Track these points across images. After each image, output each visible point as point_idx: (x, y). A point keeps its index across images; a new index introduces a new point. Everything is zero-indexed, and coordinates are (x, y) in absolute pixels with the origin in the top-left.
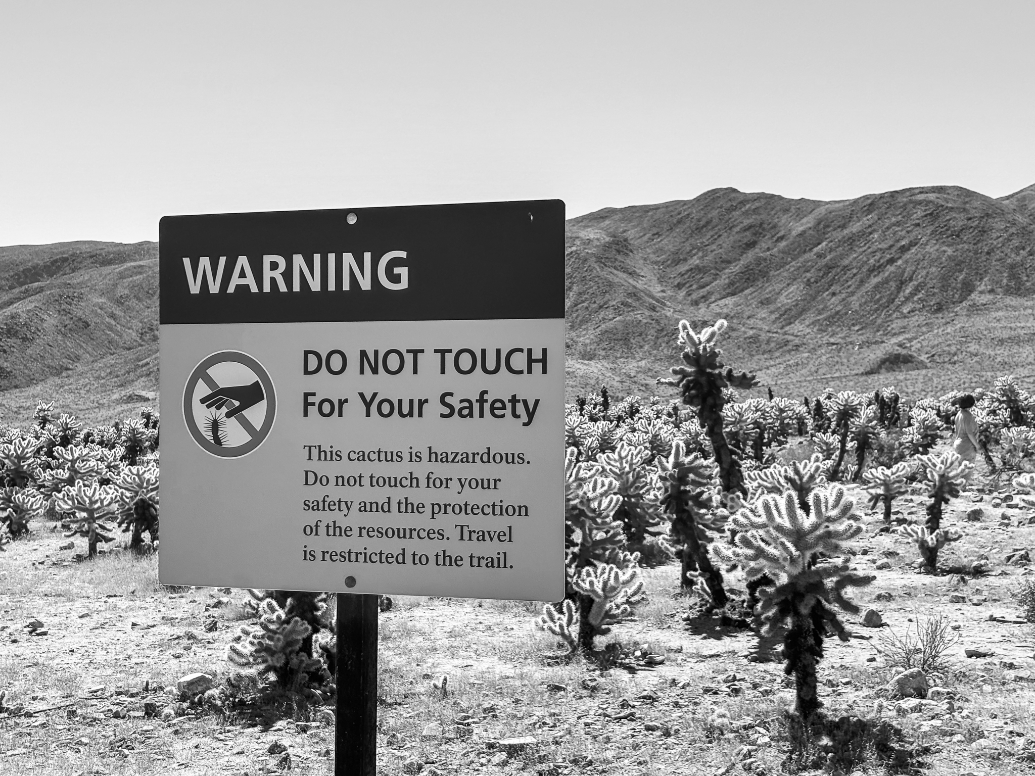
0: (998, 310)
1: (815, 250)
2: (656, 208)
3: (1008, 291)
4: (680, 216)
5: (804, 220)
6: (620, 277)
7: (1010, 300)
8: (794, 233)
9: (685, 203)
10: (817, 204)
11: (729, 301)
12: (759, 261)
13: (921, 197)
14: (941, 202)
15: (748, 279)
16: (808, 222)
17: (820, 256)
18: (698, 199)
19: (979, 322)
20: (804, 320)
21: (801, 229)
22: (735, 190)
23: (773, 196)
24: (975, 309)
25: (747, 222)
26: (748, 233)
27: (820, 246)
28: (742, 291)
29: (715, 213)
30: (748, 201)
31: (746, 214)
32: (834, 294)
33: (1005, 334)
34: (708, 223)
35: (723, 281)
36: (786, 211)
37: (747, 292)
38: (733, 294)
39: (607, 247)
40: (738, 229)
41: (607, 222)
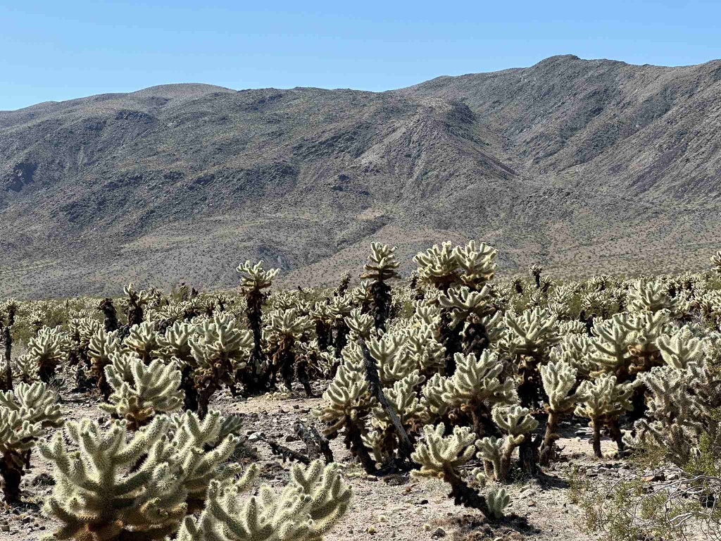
1: (666, 116)
2: (495, 76)
4: (520, 84)
5: (650, 86)
6: (468, 145)
8: (641, 100)
9: (523, 71)
10: (662, 69)
11: (579, 169)
12: (607, 128)
15: (597, 146)
16: (654, 88)
17: (670, 122)
18: (537, 67)
20: (658, 186)
21: (648, 94)
22: (575, 58)
23: (615, 62)
25: (591, 89)
26: (592, 100)
27: (670, 112)
28: (591, 158)
29: (557, 80)
30: (591, 68)
31: (589, 80)
32: (688, 160)
34: (549, 91)
35: (571, 148)
36: (631, 77)
37: (597, 159)
38: (582, 162)
39: (451, 115)
40: (581, 96)
41: (444, 90)
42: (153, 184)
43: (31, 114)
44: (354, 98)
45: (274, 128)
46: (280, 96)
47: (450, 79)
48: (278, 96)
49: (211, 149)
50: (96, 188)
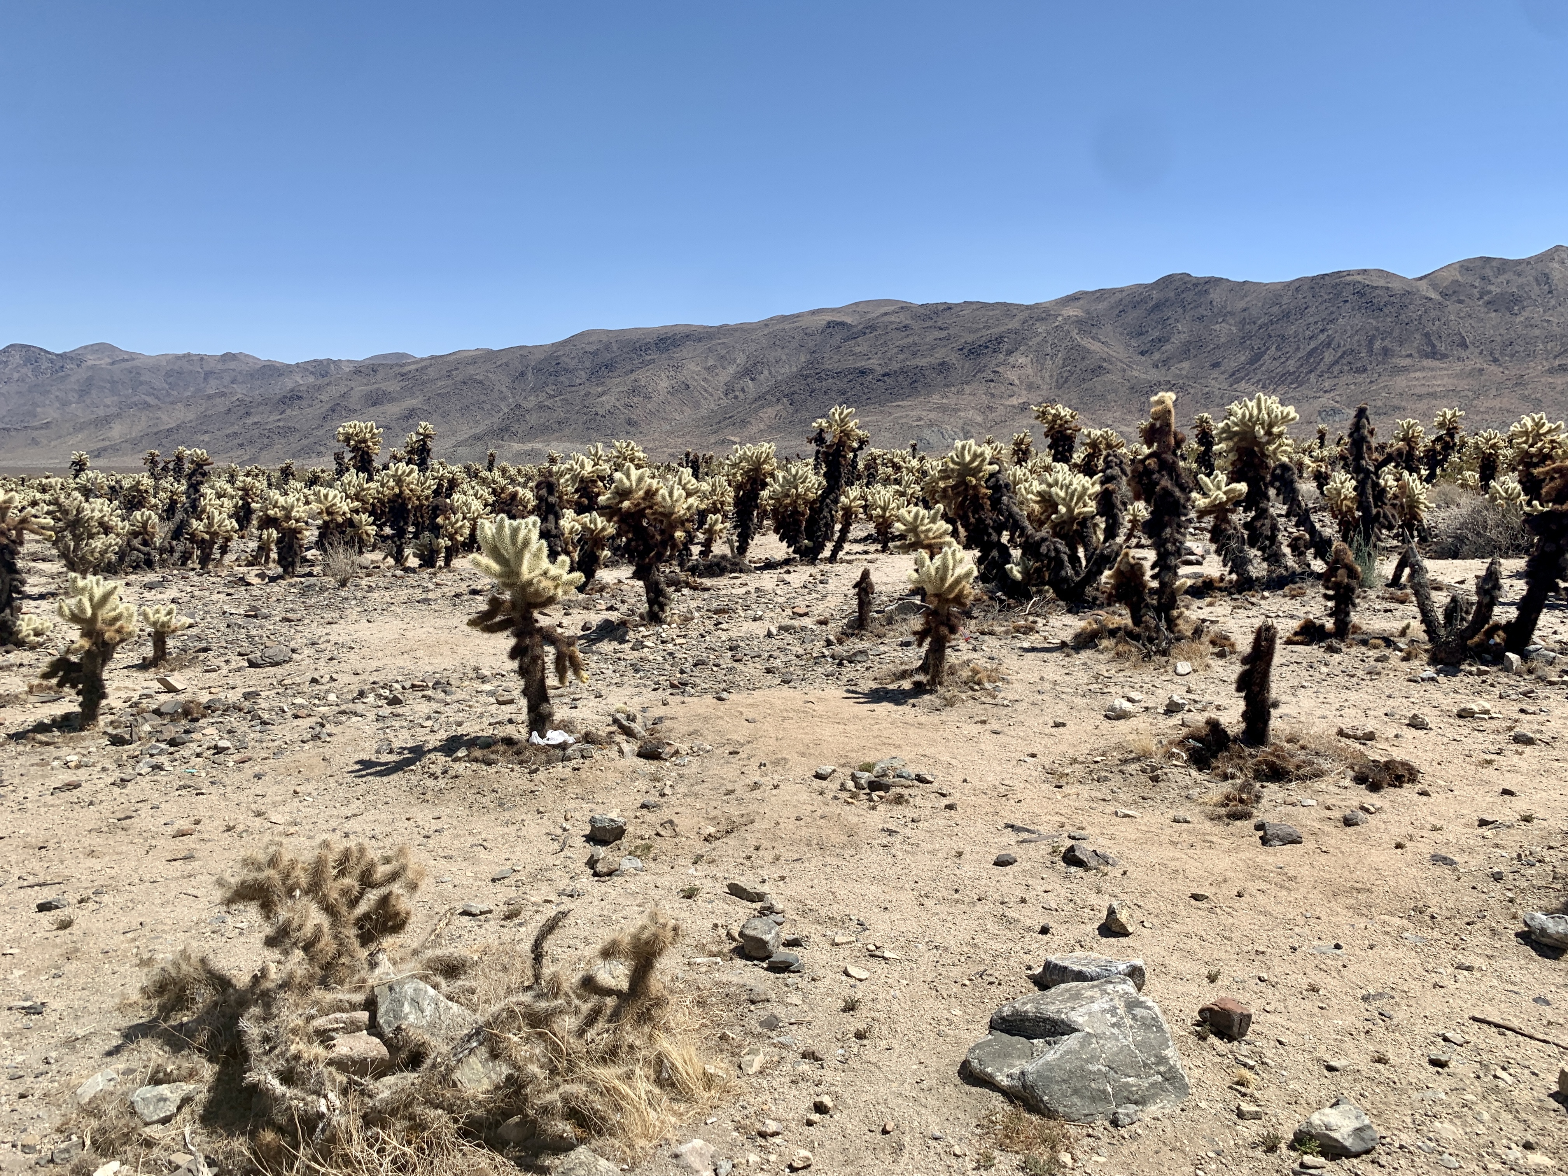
0: (1416, 371)
2: (1123, 290)
3: (1427, 356)
4: (1143, 297)
5: (1248, 298)
6: (1094, 346)
7: (1427, 363)
9: (1146, 286)
10: (1259, 285)
11: (1184, 364)
12: (1209, 332)
13: (1349, 278)
14: (1367, 282)
15: (1201, 346)
16: (1250, 300)
17: (1261, 327)
18: (1157, 282)
19: (1400, 382)
20: (1248, 379)
21: (1245, 305)
22: (1188, 275)
23: (1222, 279)
24: (1398, 370)
25: (1199, 301)
26: (1199, 310)
27: (1262, 319)
28: (1195, 356)
29: (1172, 293)
30: (1200, 284)
31: (1198, 293)
32: (1274, 358)
33: (1424, 390)
34: (1165, 302)
36: (1232, 291)
37: (1199, 357)
38: (1188, 359)
39: (1084, 321)
40: (1191, 306)
41: (1081, 302)
42: (850, 377)
43: (766, 324)
44: (1007, 309)
45: (944, 334)
46: (950, 308)
47: (1087, 293)
48: (949, 307)
49: (896, 350)
50: (810, 380)
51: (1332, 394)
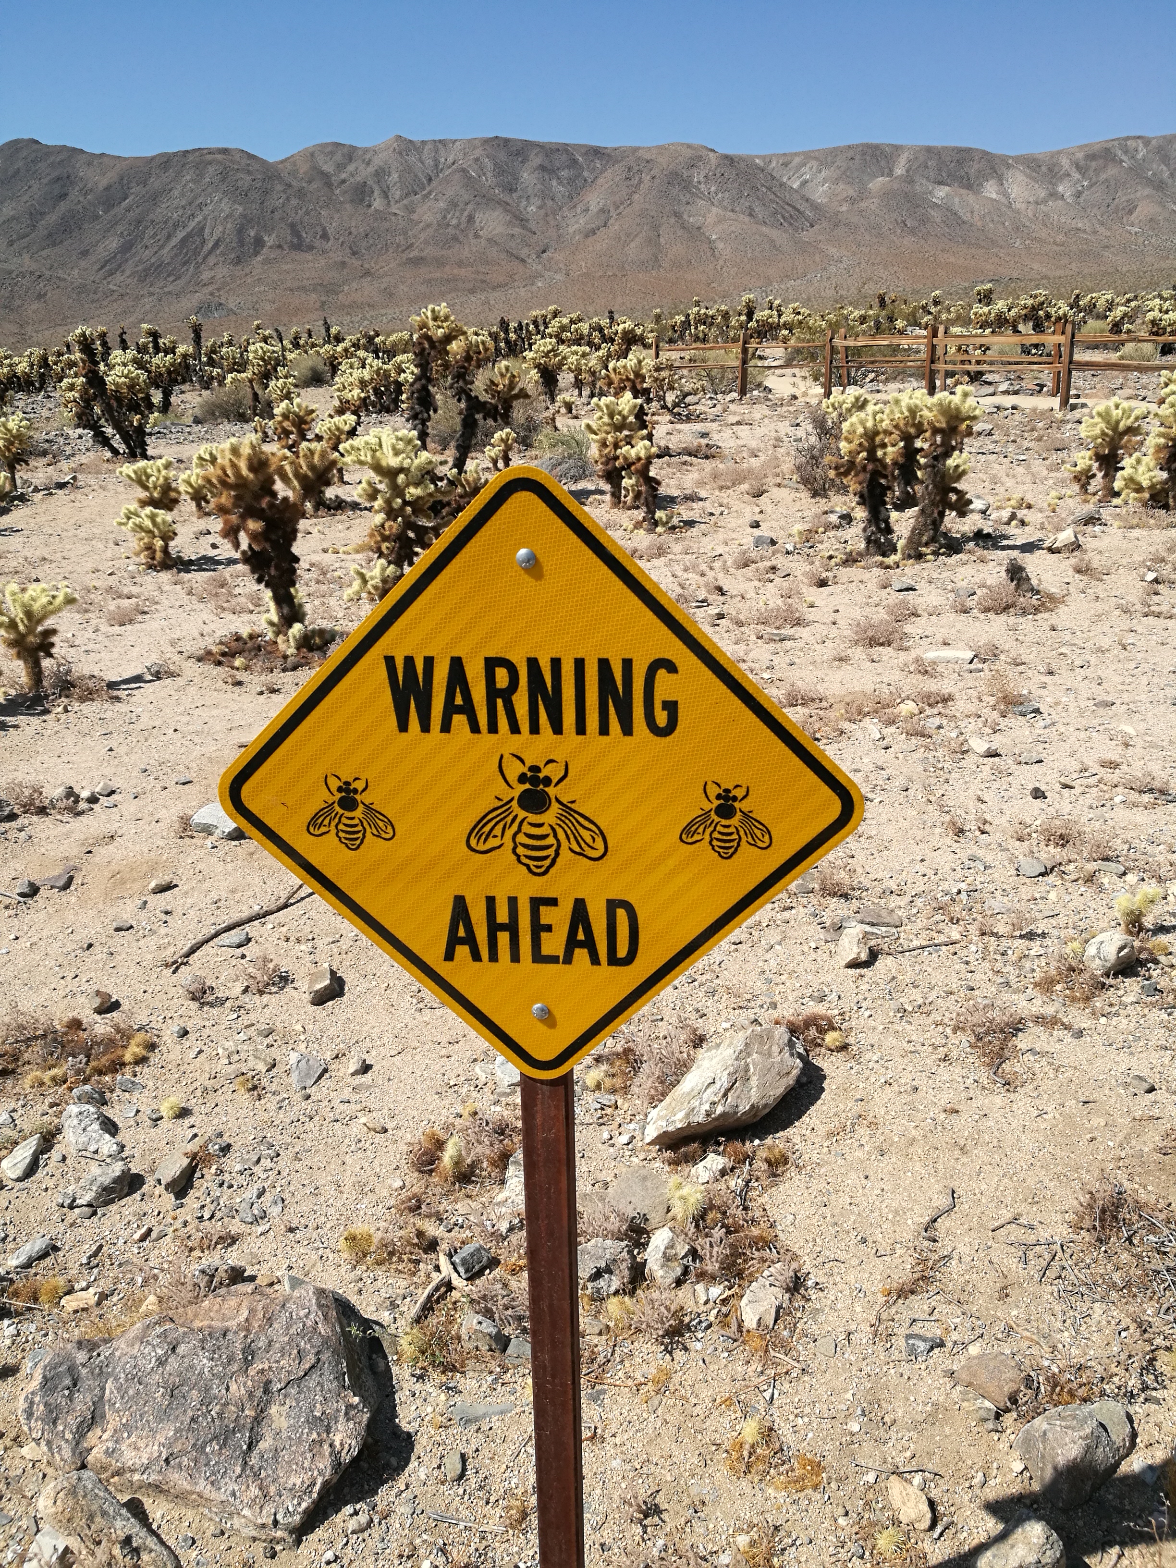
51: (211, 288)
